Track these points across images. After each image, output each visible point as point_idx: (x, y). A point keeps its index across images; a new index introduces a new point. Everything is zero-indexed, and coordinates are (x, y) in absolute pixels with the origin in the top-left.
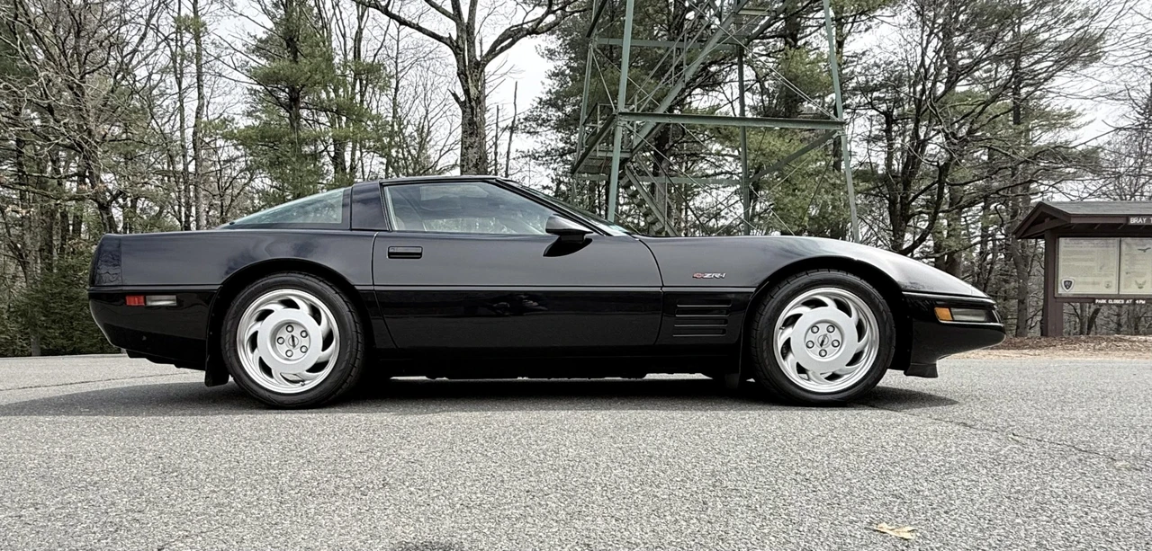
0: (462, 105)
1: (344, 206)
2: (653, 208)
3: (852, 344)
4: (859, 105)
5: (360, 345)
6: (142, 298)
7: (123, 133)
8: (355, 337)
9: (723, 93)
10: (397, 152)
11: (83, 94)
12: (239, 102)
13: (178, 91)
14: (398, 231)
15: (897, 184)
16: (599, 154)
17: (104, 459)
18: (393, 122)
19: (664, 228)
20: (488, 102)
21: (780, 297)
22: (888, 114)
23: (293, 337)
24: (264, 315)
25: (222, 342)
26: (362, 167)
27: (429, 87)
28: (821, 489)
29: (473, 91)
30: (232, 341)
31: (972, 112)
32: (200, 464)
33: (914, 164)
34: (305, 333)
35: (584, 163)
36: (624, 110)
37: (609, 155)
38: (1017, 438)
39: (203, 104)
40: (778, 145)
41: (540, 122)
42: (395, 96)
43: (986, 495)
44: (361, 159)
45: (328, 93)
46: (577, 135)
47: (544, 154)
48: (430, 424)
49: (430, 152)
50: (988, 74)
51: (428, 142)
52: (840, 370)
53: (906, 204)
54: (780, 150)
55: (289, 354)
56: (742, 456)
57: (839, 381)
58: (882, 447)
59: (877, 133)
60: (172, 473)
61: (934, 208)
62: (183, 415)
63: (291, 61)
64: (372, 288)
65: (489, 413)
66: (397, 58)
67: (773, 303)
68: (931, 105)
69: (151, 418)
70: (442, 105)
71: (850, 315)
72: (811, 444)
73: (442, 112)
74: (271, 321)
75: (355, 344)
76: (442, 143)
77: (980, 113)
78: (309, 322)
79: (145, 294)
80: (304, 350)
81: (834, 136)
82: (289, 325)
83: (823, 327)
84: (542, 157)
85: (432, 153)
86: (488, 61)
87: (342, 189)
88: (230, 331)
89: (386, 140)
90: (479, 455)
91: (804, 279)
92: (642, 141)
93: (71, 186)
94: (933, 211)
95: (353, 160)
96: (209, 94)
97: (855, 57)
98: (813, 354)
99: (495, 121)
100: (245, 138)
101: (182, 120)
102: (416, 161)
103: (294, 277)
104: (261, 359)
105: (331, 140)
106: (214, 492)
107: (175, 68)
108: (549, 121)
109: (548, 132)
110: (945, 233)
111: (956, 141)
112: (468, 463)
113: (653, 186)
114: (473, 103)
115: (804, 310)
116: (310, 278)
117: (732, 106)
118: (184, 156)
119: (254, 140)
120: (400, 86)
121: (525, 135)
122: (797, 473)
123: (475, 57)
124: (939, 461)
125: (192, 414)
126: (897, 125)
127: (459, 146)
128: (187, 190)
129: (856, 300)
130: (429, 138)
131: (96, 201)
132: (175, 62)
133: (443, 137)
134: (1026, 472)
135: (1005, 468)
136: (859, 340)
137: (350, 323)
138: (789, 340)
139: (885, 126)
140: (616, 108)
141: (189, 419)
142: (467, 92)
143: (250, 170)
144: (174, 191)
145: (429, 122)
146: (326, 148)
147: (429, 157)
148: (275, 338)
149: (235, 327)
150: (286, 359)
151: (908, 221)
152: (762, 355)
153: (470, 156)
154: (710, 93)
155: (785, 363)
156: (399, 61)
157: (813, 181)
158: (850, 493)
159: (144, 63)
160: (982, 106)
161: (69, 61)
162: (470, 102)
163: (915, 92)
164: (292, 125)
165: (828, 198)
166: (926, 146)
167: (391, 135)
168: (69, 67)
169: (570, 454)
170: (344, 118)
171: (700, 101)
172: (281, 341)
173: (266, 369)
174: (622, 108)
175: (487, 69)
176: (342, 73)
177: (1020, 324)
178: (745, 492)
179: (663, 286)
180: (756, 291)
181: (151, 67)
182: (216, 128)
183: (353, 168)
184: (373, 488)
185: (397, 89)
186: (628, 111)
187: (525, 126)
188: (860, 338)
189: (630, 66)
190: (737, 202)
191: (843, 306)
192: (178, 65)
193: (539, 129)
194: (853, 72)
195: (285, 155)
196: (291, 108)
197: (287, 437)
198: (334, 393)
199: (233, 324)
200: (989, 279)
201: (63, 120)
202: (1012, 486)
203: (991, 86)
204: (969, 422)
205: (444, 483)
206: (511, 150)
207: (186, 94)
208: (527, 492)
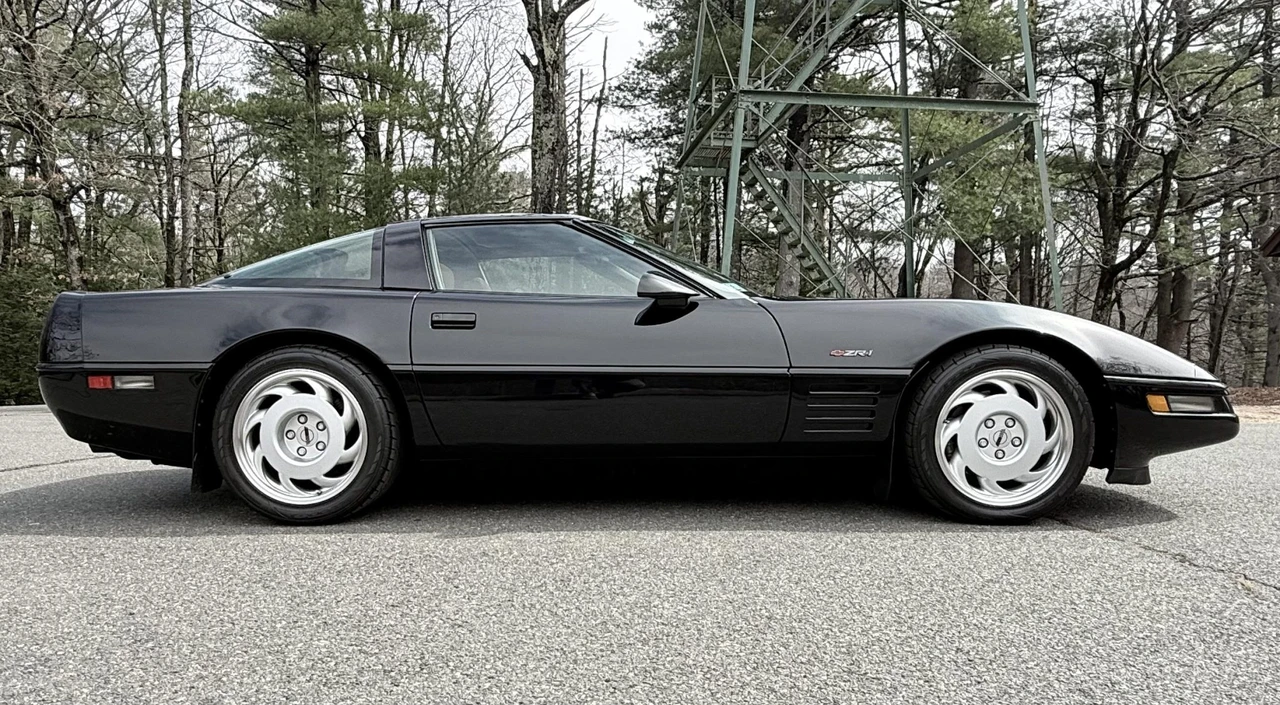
0: (534, 70)
1: (375, 249)
2: (786, 214)
3: (1038, 443)
4: (1059, 70)
5: (394, 441)
6: (109, 378)
7: (86, 103)
8: (388, 431)
9: (880, 53)
10: (449, 133)
11: (33, 58)
12: (239, 61)
13: (158, 47)
14: (444, 292)
15: (1108, 176)
16: (714, 143)
17: (58, 615)
18: (443, 92)
19: (800, 239)
20: (569, 63)
21: (944, 381)
22: (1097, 83)
23: (306, 430)
24: (268, 402)
25: (214, 439)
26: (402, 149)
27: (490, 42)
28: (988, 678)
29: (548, 53)
30: (226, 436)
31: (1207, 84)
32: (184, 626)
33: (1130, 151)
34: (322, 425)
35: (694, 153)
36: (746, 88)
37: (728, 144)
38: (1248, 583)
39: (192, 67)
40: (951, 127)
41: (637, 92)
42: (447, 55)
43: (1201, 691)
44: (400, 139)
45: (357, 55)
46: (686, 111)
47: (642, 135)
48: (485, 554)
49: (493, 128)
50: (1231, 28)
51: (490, 115)
52: (1022, 477)
53: (1119, 204)
54: (953, 134)
55: (302, 451)
56: (888, 618)
57: (1020, 490)
58: (1072, 603)
59: (1084, 106)
60: (147, 641)
61: (1157, 208)
62: (163, 534)
63: (307, 12)
64: (409, 368)
65: (562, 535)
66: (449, 6)
67: (934, 389)
68: (1154, 74)
69: (120, 539)
70: (508, 67)
71: (1035, 405)
72: (979, 597)
73: (507, 77)
74: (277, 411)
75: (388, 440)
76: (508, 116)
77: (1219, 85)
78: (328, 411)
79: (114, 373)
80: (322, 447)
81: (1025, 122)
82: (302, 414)
83: (1000, 421)
84: (639, 139)
85: (495, 129)
86: (569, 13)
87: (372, 232)
88: (224, 423)
89: (434, 116)
90: (546, 613)
91: (975, 358)
92: (770, 127)
93: (17, 173)
94: (1155, 214)
95: (389, 141)
96: (199, 52)
97: (1054, 7)
98: (987, 456)
99: (578, 89)
100: (247, 114)
101: (164, 89)
102: (475, 141)
103: (308, 353)
104: (264, 459)
105: (361, 117)
106: (202, 678)
107: (155, 20)
108: (649, 91)
109: (648, 106)
110: (1172, 241)
111: (1186, 122)
112: (532, 627)
113: (785, 185)
114: (549, 69)
115: (976, 398)
116: (329, 354)
117: (891, 71)
118: (166, 137)
119: (258, 117)
120: (453, 42)
121: (617, 110)
122: (958, 650)
123: (551, 7)
124: (1144, 628)
125: (174, 534)
126: (1109, 97)
127: (531, 120)
128: (170, 183)
129: (1042, 386)
130: (491, 109)
131: (49, 196)
132: (154, 12)
133: (510, 108)
134: (1256, 649)
135: (1228, 642)
136: (1048, 437)
137: (382, 414)
138: (955, 437)
139: (1093, 99)
140: (736, 81)
141: (169, 542)
142: (540, 54)
143: (253, 153)
144: (153, 184)
145: (490, 89)
146: (354, 127)
147: (490, 134)
148: (283, 432)
149: (230, 416)
150: (296, 459)
151: (1124, 225)
152: (920, 458)
153: (545, 139)
154: (862, 54)
155: (950, 467)
156: (452, 9)
157: (997, 175)
158: (1024, 687)
159: (113, 11)
160: (1223, 75)
161: (15, 9)
162: (545, 67)
163: (1132, 54)
164: (309, 97)
165: (1017, 198)
166: (1146, 127)
167: (440, 108)
168: (14, 19)
169: (665, 612)
170: (378, 87)
171: (850, 65)
172: (290, 435)
173: (271, 472)
174: (744, 84)
175: (567, 21)
176: (376, 26)
177: (1270, 360)
178: (889, 685)
179: (791, 367)
180: (912, 374)
181: (122, 17)
182: (210, 100)
183: (389, 152)
184: (408, 672)
185: (448, 46)
186: (752, 88)
187: (618, 98)
188: (1048, 435)
189: (757, 19)
190: (897, 200)
191: (1026, 394)
192: (158, 17)
193: (636, 103)
194: (1052, 27)
195: (300, 137)
196: (308, 74)
197: (297, 576)
198: (360, 504)
199: (228, 413)
200: (1229, 300)
201: (6, 91)
202: (1236, 675)
203: (1235, 44)
204: (1190, 554)
205: (499, 663)
206: (599, 129)
207: (169, 52)
208: (607, 681)
